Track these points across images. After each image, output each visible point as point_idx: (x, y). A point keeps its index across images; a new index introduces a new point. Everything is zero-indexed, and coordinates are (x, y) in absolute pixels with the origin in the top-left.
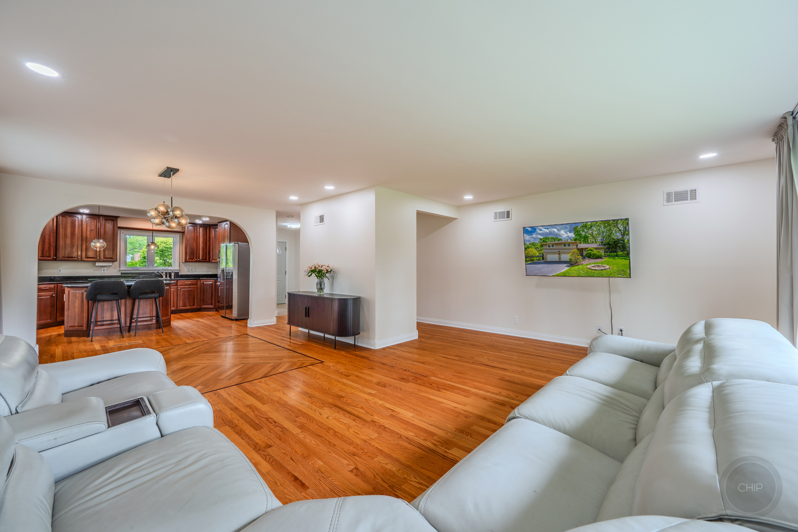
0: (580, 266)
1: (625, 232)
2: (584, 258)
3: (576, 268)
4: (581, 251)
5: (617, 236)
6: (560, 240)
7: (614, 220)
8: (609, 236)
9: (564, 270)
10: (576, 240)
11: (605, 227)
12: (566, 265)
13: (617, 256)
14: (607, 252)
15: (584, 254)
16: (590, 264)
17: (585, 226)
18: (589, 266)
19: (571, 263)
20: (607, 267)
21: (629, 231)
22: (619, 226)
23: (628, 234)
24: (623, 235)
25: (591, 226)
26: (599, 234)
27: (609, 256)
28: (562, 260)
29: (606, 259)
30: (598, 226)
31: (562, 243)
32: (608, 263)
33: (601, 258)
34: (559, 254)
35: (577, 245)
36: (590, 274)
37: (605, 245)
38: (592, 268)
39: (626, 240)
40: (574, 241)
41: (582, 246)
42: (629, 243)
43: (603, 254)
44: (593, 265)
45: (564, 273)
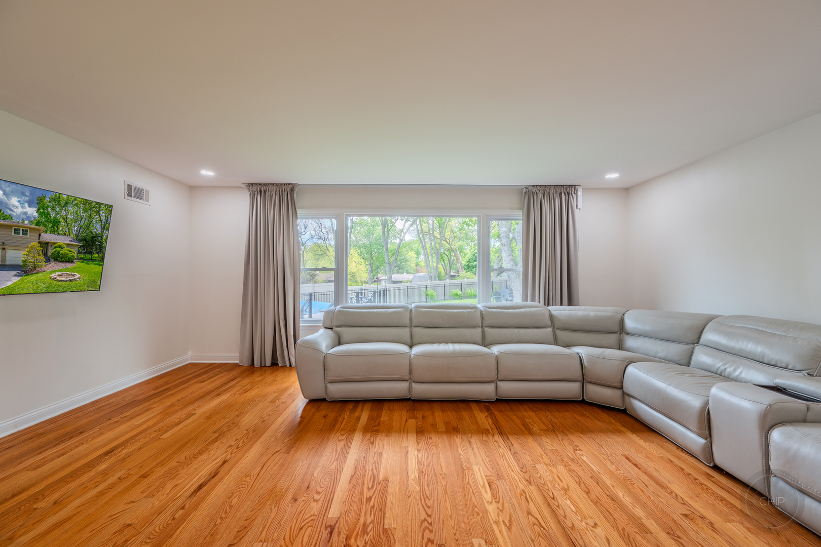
0: (40, 275)
1: (105, 226)
2: (48, 260)
3: (33, 278)
4: (45, 245)
5: (97, 228)
6: (10, 217)
7: (97, 203)
8: (88, 227)
9: (9, 283)
10: (38, 223)
11: (85, 211)
12: (14, 273)
13: (91, 259)
14: (81, 253)
15: (50, 253)
16: (54, 272)
17: (57, 199)
18: (53, 275)
19: (24, 270)
20: (78, 276)
21: (109, 224)
22: (102, 213)
23: (108, 229)
24: (103, 229)
25: (67, 204)
26: (75, 221)
27: (82, 259)
28: (8, 262)
29: (78, 264)
30: (76, 205)
31: (10, 227)
32: (79, 271)
33: (72, 262)
34: (4, 249)
35: (40, 235)
36: (52, 290)
37: (80, 241)
38: (59, 278)
39: (104, 237)
40: (33, 226)
41: (48, 237)
42: (106, 242)
43: (75, 255)
44: (59, 273)
45: (9, 288)
